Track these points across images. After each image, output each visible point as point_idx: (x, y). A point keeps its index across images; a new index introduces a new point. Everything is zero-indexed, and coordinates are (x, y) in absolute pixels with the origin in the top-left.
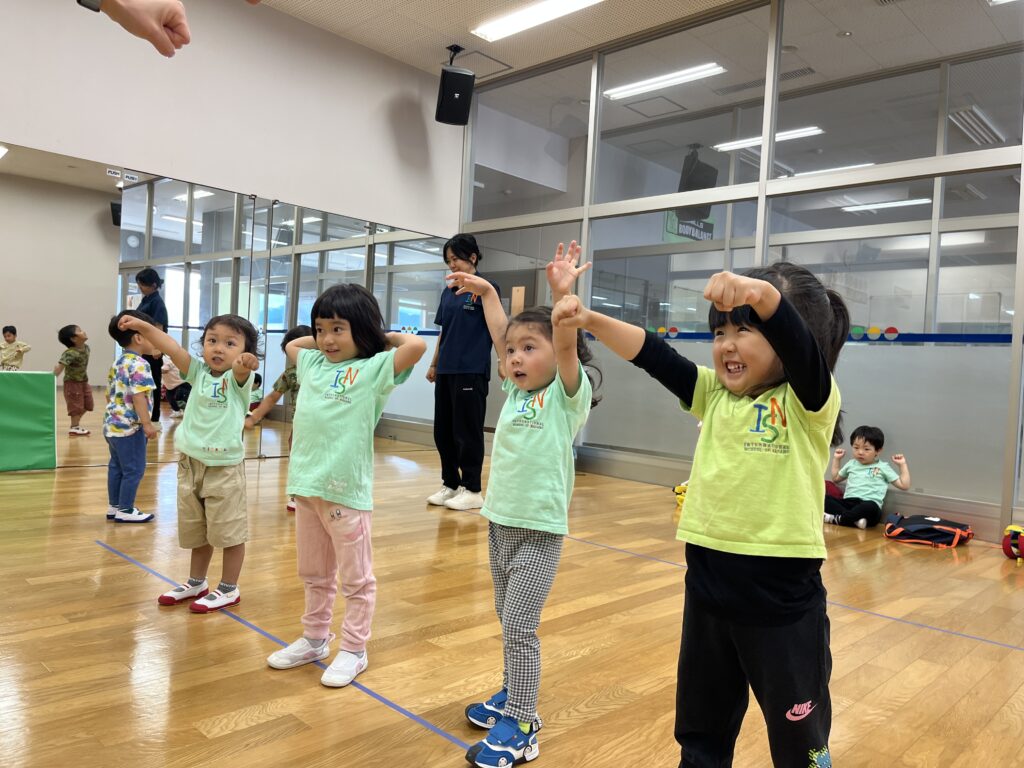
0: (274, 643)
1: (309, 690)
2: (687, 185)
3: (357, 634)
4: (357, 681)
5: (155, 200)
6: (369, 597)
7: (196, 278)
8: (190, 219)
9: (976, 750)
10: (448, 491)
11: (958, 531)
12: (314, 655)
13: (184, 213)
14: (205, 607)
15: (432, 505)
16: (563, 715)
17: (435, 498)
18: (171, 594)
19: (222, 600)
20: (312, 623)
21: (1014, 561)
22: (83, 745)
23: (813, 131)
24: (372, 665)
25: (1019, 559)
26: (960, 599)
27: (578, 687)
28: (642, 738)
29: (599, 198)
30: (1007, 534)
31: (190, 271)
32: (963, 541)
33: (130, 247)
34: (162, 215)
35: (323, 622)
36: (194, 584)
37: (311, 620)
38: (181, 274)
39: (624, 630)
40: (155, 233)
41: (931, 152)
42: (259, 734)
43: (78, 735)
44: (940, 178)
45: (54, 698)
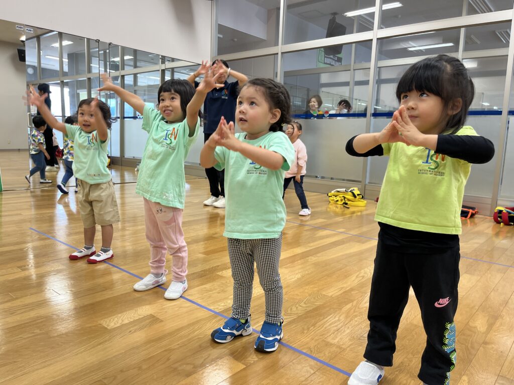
0: (135, 278)
1: (159, 301)
2: (330, 34)
3: (180, 273)
4: (183, 296)
5: (41, 47)
6: (184, 255)
7: (67, 90)
8: (61, 57)
9: (504, 318)
10: (214, 198)
11: (471, 211)
12: (157, 282)
13: (58, 54)
14: (96, 260)
15: (206, 205)
16: (294, 309)
17: (207, 202)
18: (75, 254)
19: (104, 256)
20: (154, 265)
21: (499, 225)
22: (39, 337)
23: (397, 5)
24: (190, 288)
25: (502, 224)
26: (477, 243)
27: (299, 294)
28: (337, 319)
29: (287, 41)
30: (496, 211)
31: (63, 87)
32: (473, 215)
33: (30, 75)
34: (45, 56)
35: (161, 265)
36: (88, 248)
37: (154, 264)
38: (58, 89)
39: (316, 264)
40: (43, 66)
41: (460, 15)
42: (135, 325)
43: (35, 331)
44: (464, 28)
45: (19, 312)
